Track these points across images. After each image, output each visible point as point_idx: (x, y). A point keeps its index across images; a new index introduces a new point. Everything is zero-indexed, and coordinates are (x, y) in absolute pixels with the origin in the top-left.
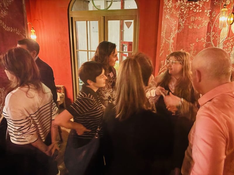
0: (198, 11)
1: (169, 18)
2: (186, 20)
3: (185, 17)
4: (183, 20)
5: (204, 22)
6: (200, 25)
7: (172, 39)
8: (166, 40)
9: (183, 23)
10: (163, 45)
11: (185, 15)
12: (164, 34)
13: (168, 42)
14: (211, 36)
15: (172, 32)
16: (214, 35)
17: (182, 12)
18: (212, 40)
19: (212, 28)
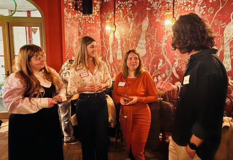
0: (92, 22)
1: (70, 26)
2: (84, 28)
3: (83, 27)
4: (82, 29)
5: (97, 31)
6: (95, 33)
7: (75, 43)
8: (70, 44)
9: (82, 31)
10: (68, 48)
11: (83, 25)
12: (67, 39)
13: (71, 46)
14: (103, 41)
15: (74, 38)
16: (105, 40)
17: (80, 22)
18: (104, 44)
19: (103, 35)
